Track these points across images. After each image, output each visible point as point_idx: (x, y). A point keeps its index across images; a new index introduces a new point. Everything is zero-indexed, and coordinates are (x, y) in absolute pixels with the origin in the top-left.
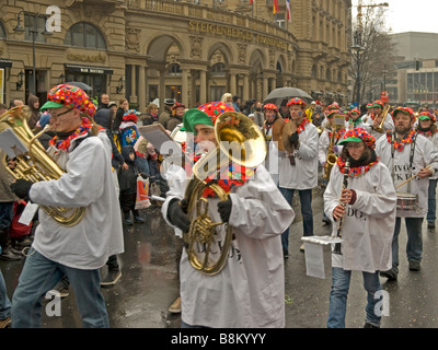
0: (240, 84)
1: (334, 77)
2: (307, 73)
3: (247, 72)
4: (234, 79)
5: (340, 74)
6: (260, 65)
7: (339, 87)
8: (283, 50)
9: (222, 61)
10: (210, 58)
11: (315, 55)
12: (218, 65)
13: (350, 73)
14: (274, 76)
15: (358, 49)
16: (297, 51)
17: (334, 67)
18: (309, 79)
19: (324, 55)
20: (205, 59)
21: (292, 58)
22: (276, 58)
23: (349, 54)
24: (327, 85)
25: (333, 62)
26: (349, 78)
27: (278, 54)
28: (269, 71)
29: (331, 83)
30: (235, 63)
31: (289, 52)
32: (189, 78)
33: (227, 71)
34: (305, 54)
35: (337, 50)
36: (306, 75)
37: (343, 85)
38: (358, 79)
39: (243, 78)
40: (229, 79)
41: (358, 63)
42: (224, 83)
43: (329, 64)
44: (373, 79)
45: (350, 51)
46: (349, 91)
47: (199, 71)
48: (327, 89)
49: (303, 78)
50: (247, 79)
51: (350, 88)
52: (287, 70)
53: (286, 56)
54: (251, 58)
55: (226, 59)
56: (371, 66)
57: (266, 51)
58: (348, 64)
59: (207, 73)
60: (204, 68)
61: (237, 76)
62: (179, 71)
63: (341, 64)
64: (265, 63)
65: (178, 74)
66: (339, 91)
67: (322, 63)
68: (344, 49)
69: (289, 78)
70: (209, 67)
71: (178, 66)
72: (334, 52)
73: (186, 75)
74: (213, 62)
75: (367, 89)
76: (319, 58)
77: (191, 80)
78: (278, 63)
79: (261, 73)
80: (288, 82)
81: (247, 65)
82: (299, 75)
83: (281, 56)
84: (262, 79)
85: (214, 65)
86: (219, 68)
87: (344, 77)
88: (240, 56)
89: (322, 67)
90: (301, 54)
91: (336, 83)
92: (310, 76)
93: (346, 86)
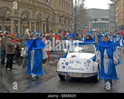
0: (33, 26)
1: (67, 24)
2: (57, 22)
3: (35, 21)
4: (30, 24)
5: (69, 23)
6: (40, 19)
7: (69, 27)
8: (49, 14)
9: (26, 17)
10: (22, 16)
11: (60, 16)
12: (25, 18)
13: (73, 22)
14: (45, 23)
15: (76, 14)
16: (54, 14)
17: (67, 20)
18: (58, 24)
19: (64, 16)
20: (20, 16)
21: (52, 17)
22: (46, 17)
23: (72, 16)
24: (65, 26)
25: (66, 18)
26: (72, 24)
27: (47, 15)
28: (43, 21)
29: (66, 26)
30: (31, 18)
31: (51, 14)
32: (13, 23)
33: (28, 21)
34: (57, 15)
35: (68, 14)
36: (57, 23)
37: (70, 26)
38: (75, 25)
40: (29, 24)
41: (75, 19)
42: (27, 25)
43: (65, 19)
44: (81, 24)
45: (72, 14)
46: (72, 29)
47: (17, 21)
48: (65, 28)
49: (56, 24)
50: (35, 24)
51: (73, 28)
52: (50, 21)
53: (50, 16)
54: (37, 16)
55: (28, 16)
56: (80, 20)
57: (43, 14)
58: (72, 19)
59: (21, 22)
60: (20, 20)
61: (32, 23)
62: (10, 20)
63: (69, 19)
64: (42, 18)
65: (9, 22)
66: (69, 29)
67: (63, 18)
68: (70, 14)
69: (51, 24)
70: (21, 19)
71: (9, 19)
72: (67, 15)
73: (12, 22)
74: (23, 17)
75: (79, 28)
76: (62, 17)
77: (14, 24)
78: (47, 18)
79: (41, 22)
80: (51, 25)
81: (36, 19)
82: (55, 23)
83: (48, 16)
84: (41, 24)
85: (23, 19)
86: (25, 20)
87: (70, 24)
88: (33, 15)
89: (63, 20)
90: (55, 15)
91: (68, 26)
92: (58, 23)
93: (71, 27)
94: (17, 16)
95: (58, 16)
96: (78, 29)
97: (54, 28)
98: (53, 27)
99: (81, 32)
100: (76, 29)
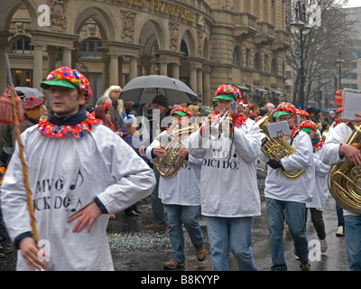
0: (125, 71)
1: (266, 66)
2: (226, 57)
3: (135, 54)
4: (115, 63)
5: (274, 62)
6: (156, 43)
7: (273, 80)
8: (190, 23)
9: (97, 35)
10: (78, 30)
11: (238, 33)
12: (91, 41)
13: (290, 61)
14: (177, 61)
15: (302, 28)
16: (212, 26)
17: (266, 51)
18: (229, 67)
19: (251, 34)
20: (70, 30)
21: (204, 36)
22: (180, 35)
23: (288, 34)
24: (256, 77)
25: (264, 43)
26: (288, 68)
27: (183, 28)
28: (168, 53)
29: (262, 74)
30: (118, 39)
31: (199, 26)
32: (44, 58)
33: (105, 51)
34: (224, 31)
35: (271, 27)
36: (224, 62)
37: (278, 77)
38: (301, 71)
39: (129, 63)
40: (107, 62)
41: (302, 46)
42: (100, 69)
43: (259, 46)
44: (323, 70)
45: (288, 29)
46: (287, 87)
47: (61, 49)
48: (256, 83)
49: (220, 66)
50: (135, 64)
51: (290, 82)
52: (196, 52)
53: (194, 32)
54: (142, 33)
55: (103, 32)
56: (320, 53)
57: (165, 23)
58: (286, 48)
59: (74, 53)
60: (69, 45)
61: (120, 59)
63: (275, 47)
64: (163, 41)
65: (27, 52)
66: (274, 86)
67: (247, 44)
68: (280, 26)
69: (199, 65)
70: (76, 44)
71: (28, 40)
72: (266, 29)
73: (39, 54)
74: (82, 36)
75: (315, 85)
76: (244, 37)
77: (48, 62)
78: (183, 42)
79: (157, 56)
80: (198, 70)
81: (136, 42)
82: (214, 61)
83: (188, 32)
84: (158, 64)
85: (85, 41)
86: (92, 46)
87: (280, 68)
88: (125, 29)
89: (248, 50)
90: (217, 30)
91: (269, 76)
92: (230, 62)
93: (284, 79)
94: (60, 28)
95: (229, 32)
96: (312, 88)
97: (211, 83)
98: (208, 77)
99: (323, 102)
100: (302, 88)
